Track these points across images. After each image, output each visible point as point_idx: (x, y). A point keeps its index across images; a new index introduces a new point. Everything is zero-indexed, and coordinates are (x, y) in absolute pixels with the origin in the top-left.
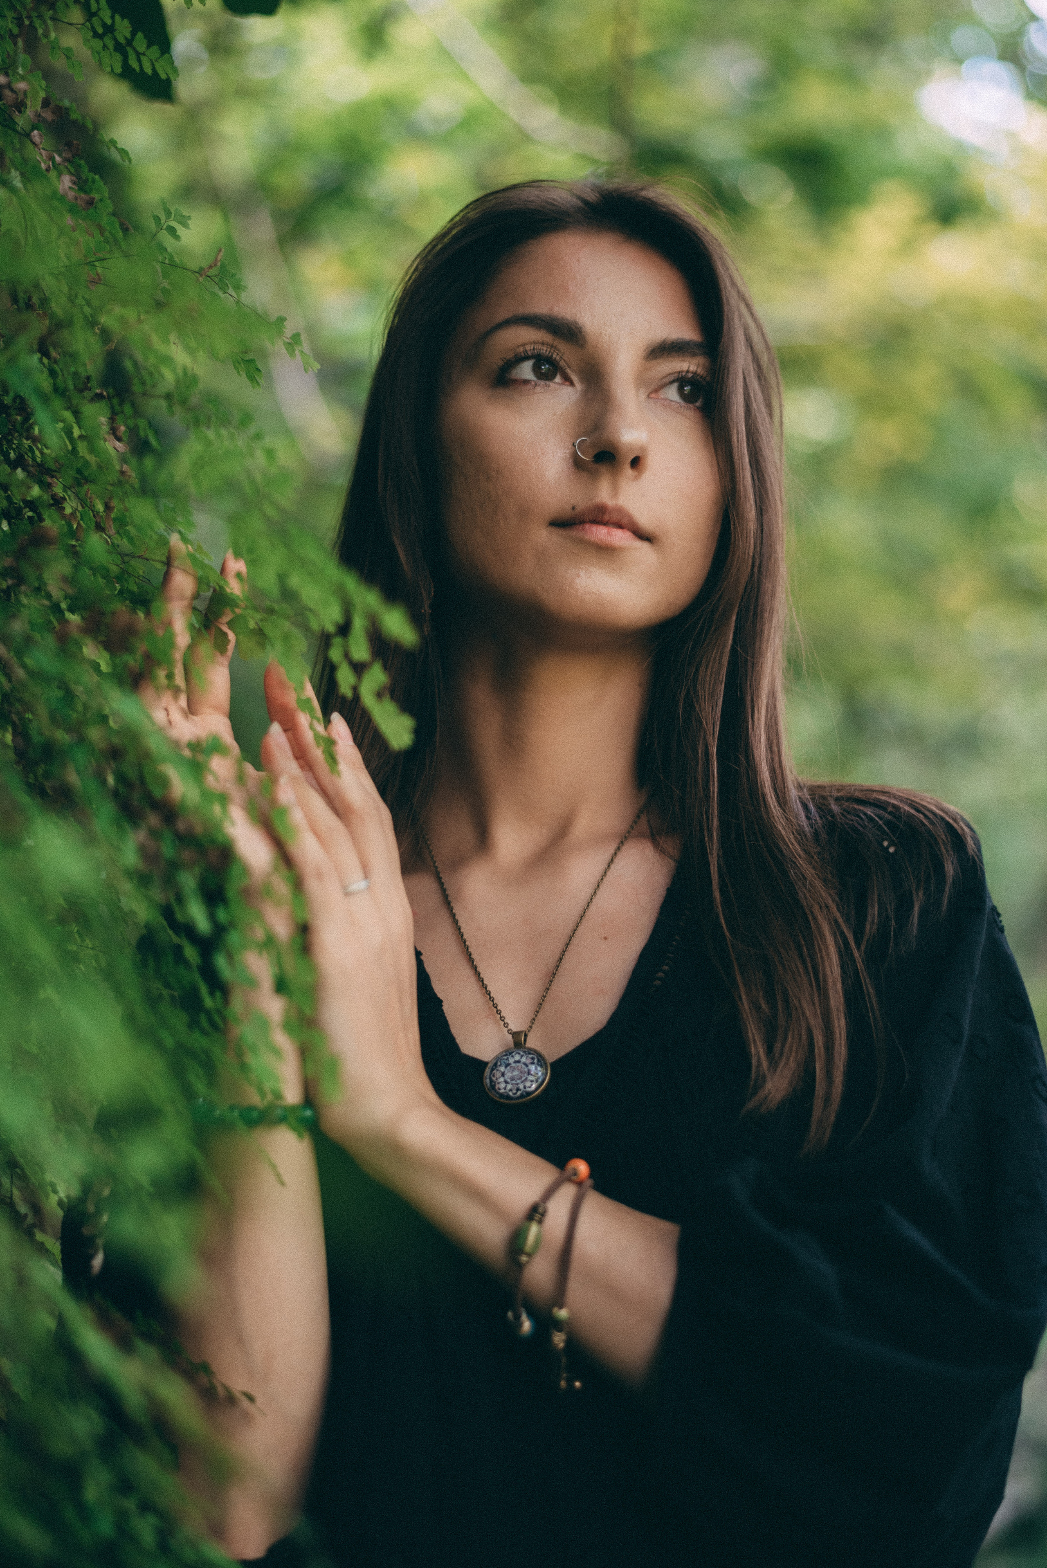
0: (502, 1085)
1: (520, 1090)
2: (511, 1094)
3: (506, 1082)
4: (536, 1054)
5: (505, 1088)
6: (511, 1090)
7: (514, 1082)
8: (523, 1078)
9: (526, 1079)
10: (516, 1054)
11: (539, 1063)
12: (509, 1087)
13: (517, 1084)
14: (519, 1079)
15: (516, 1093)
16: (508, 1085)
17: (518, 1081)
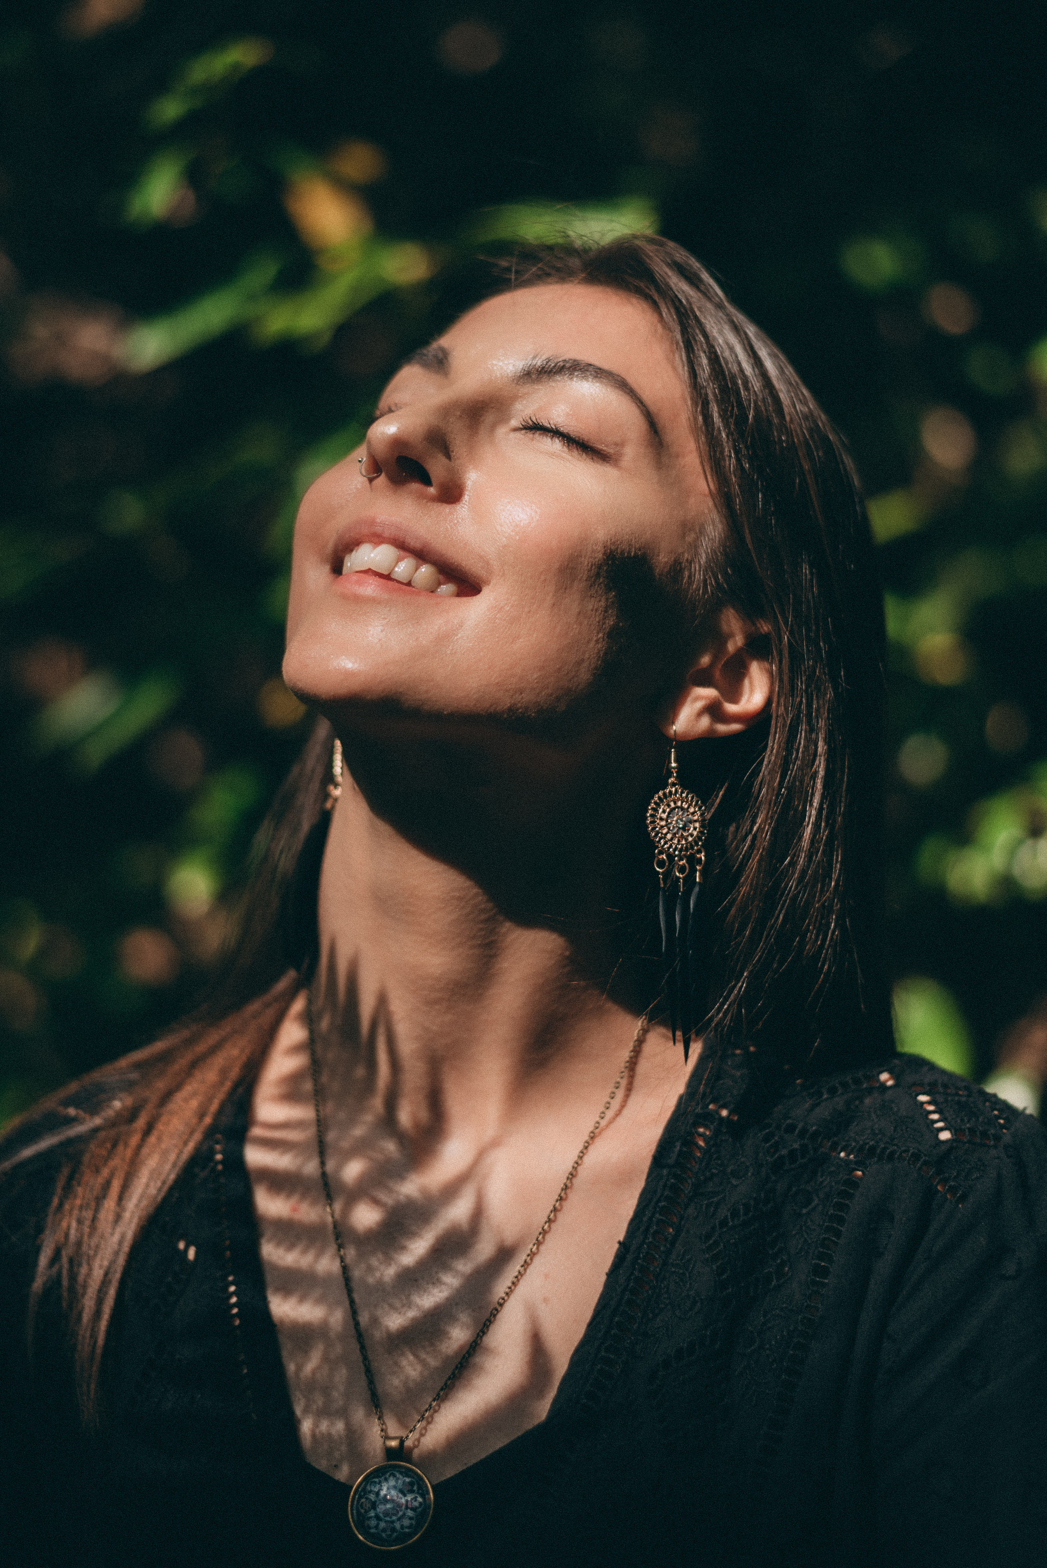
0: (373, 1522)
1: (397, 1531)
2: (384, 1535)
3: (377, 1517)
4: (415, 1477)
5: (377, 1527)
6: (384, 1530)
7: (388, 1519)
8: (401, 1513)
9: (404, 1514)
10: (389, 1476)
11: (420, 1492)
12: (382, 1525)
13: (393, 1522)
14: (395, 1515)
15: (390, 1536)
16: (380, 1522)
17: (394, 1518)
